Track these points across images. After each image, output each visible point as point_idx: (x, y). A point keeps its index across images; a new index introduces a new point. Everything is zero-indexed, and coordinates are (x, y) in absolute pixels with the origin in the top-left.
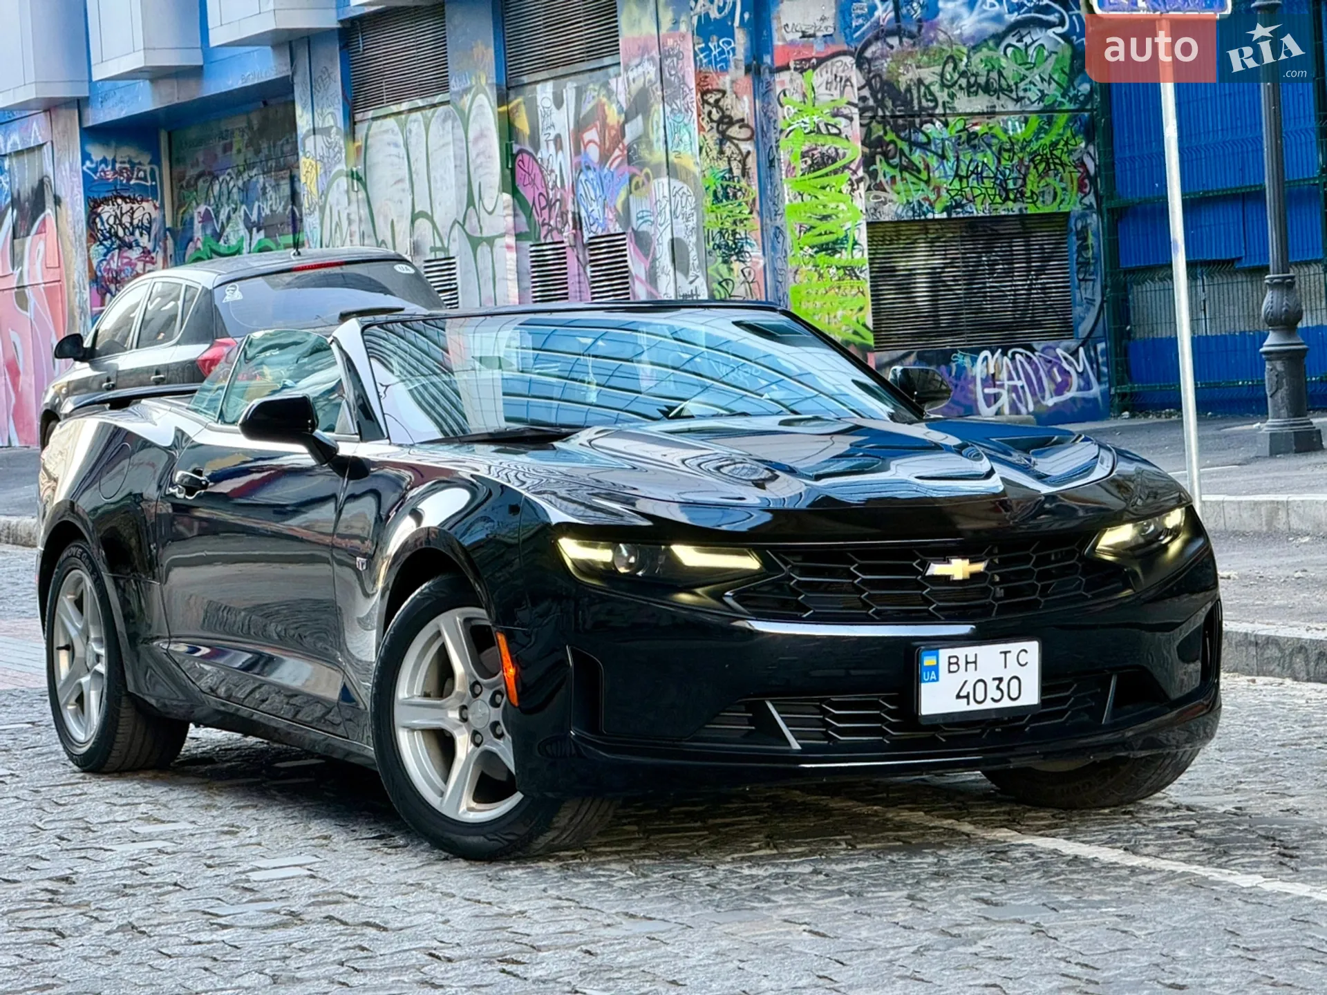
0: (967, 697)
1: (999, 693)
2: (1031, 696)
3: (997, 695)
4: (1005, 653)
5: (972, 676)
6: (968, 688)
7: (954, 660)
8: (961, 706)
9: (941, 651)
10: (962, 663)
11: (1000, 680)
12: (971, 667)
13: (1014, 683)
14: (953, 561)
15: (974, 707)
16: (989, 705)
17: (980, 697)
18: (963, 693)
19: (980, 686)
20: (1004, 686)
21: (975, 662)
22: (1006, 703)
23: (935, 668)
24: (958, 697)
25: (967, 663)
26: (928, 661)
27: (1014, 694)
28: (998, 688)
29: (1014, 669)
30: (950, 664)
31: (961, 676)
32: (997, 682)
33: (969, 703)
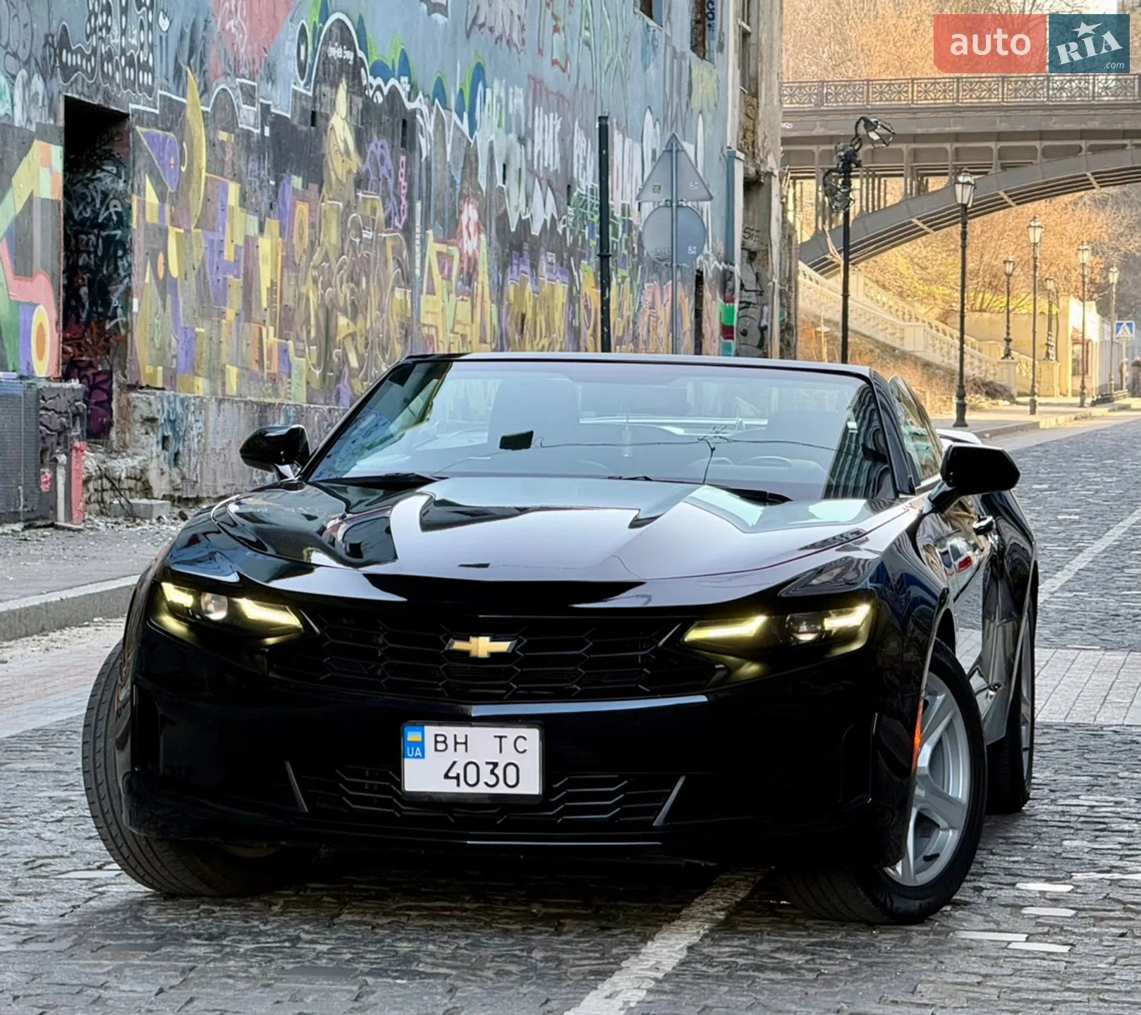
0: (457, 778)
1: (494, 778)
2: (531, 784)
3: (492, 780)
4: (501, 737)
5: (461, 757)
6: (459, 769)
7: (441, 739)
8: (450, 787)
9: (426, 728)
10: (451, 742)
11: (495, 765)
12: (461, 748)
13: (511, 770)
15: (464, 789)
16: (481, 789)
17: (472, 780)
18: (452, 774)
19: (472, 769)
20: (499, 771)
21: (466, 743)
22: (501, 789)
23: (421, 745)
24: (446, 776)
25: (456, 743)
26: (412, 736)
27: (511, 781)
28: (492, 772)
29: (509, 755)
30: (436, 742)
31: (450, 756)
32: (491, 767)
33: (458, 785)
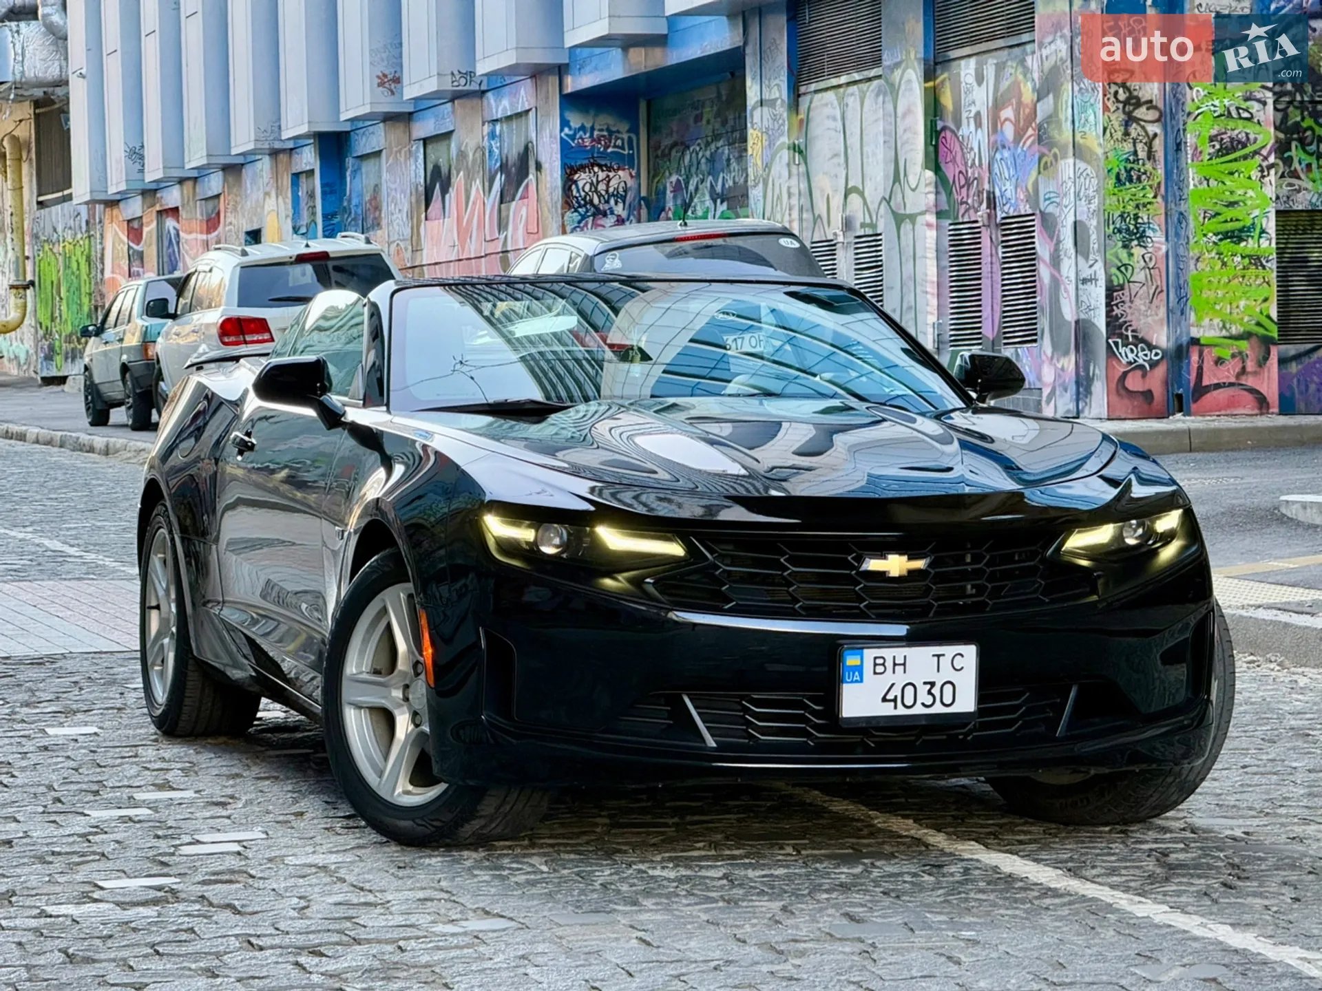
0: (895, 700)
1: (931, 698)
2: (966, 702)
3: (929, 701)
4: (939, 656)
5: (900, 678)
6: (896, 692)
7: (880, 661)
8: (887, 710)
9: (865, 651)
10: (889, 664)
11: (933, 684)
12: (899, 669)
13: (948, 688)
14: (890, 557)
15: (901, 711)
16: (918, 710)
17: (909, 702)
18: (890, 697)
19: (910, 689)
20: (936, 691)
21: (904, 664)
22: (938, 709)
23: (860, 669)
24: (884, 700)
25: (895, 664)
26: (851, 660)
27: (947, 700)
28: (930, 692)
29: (947, 673)
30: (875, 665)
31: (888, 678)
32: (928, 687)
33: (895, 707)
